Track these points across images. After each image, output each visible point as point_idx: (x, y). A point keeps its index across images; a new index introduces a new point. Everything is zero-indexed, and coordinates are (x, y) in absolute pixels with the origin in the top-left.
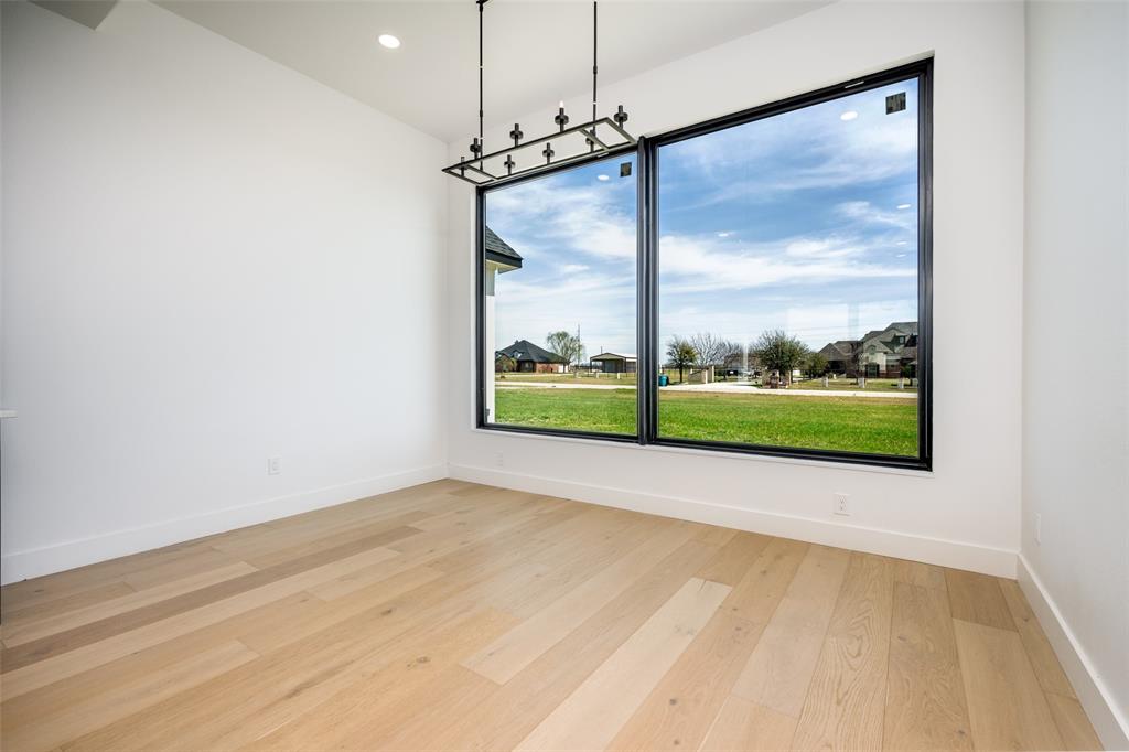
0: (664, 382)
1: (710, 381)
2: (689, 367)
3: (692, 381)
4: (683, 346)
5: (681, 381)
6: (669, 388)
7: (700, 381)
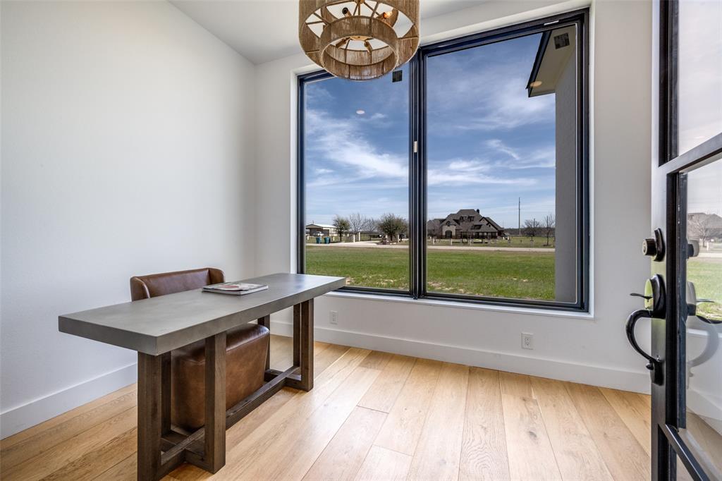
0: (328, 241)
1: (357, 240)
2: (346, 233)
3: (347, 241)
4: (342, 221)
5: (341, 241)
6: (330, 244)
7: (351, 241)
